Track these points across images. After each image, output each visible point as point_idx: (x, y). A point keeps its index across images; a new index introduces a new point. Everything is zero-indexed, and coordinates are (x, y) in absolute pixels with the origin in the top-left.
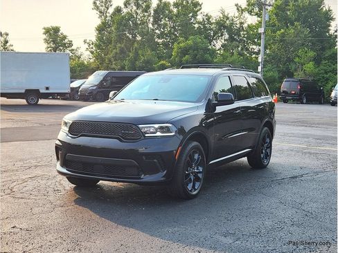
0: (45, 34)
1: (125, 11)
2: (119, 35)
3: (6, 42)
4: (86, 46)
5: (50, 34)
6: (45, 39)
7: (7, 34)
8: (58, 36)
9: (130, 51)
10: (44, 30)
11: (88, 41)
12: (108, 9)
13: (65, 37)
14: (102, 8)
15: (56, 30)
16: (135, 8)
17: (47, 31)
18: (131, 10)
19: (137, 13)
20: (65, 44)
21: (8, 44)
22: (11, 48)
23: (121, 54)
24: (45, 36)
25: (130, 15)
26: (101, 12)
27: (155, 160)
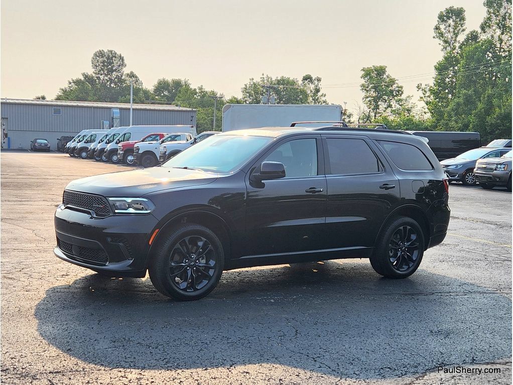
0: (364, 77)
1: (483, 37)
2: (468, 76)
3: (317, 91)
4: (420, 93)
5: (371, 78)
6: (363, 86)
7: (319, 80)
8: (382, 80)
9: (480, 101)
10: (363, 72)
11: (423, 86)
12: (457, 36)
13: (393, 82)
14: (449, 36)
15: (381, 71)
16: (498, 32)
17: (367, 73)
18: (492, 36)
19: (501, 40)
20: (392, 91)
21: (320, 94)
22: (323, 99)
23: (465, 104)
24: (363, 81)
25: (490, 44)
26: (446, 42)
27: (121, 244)
